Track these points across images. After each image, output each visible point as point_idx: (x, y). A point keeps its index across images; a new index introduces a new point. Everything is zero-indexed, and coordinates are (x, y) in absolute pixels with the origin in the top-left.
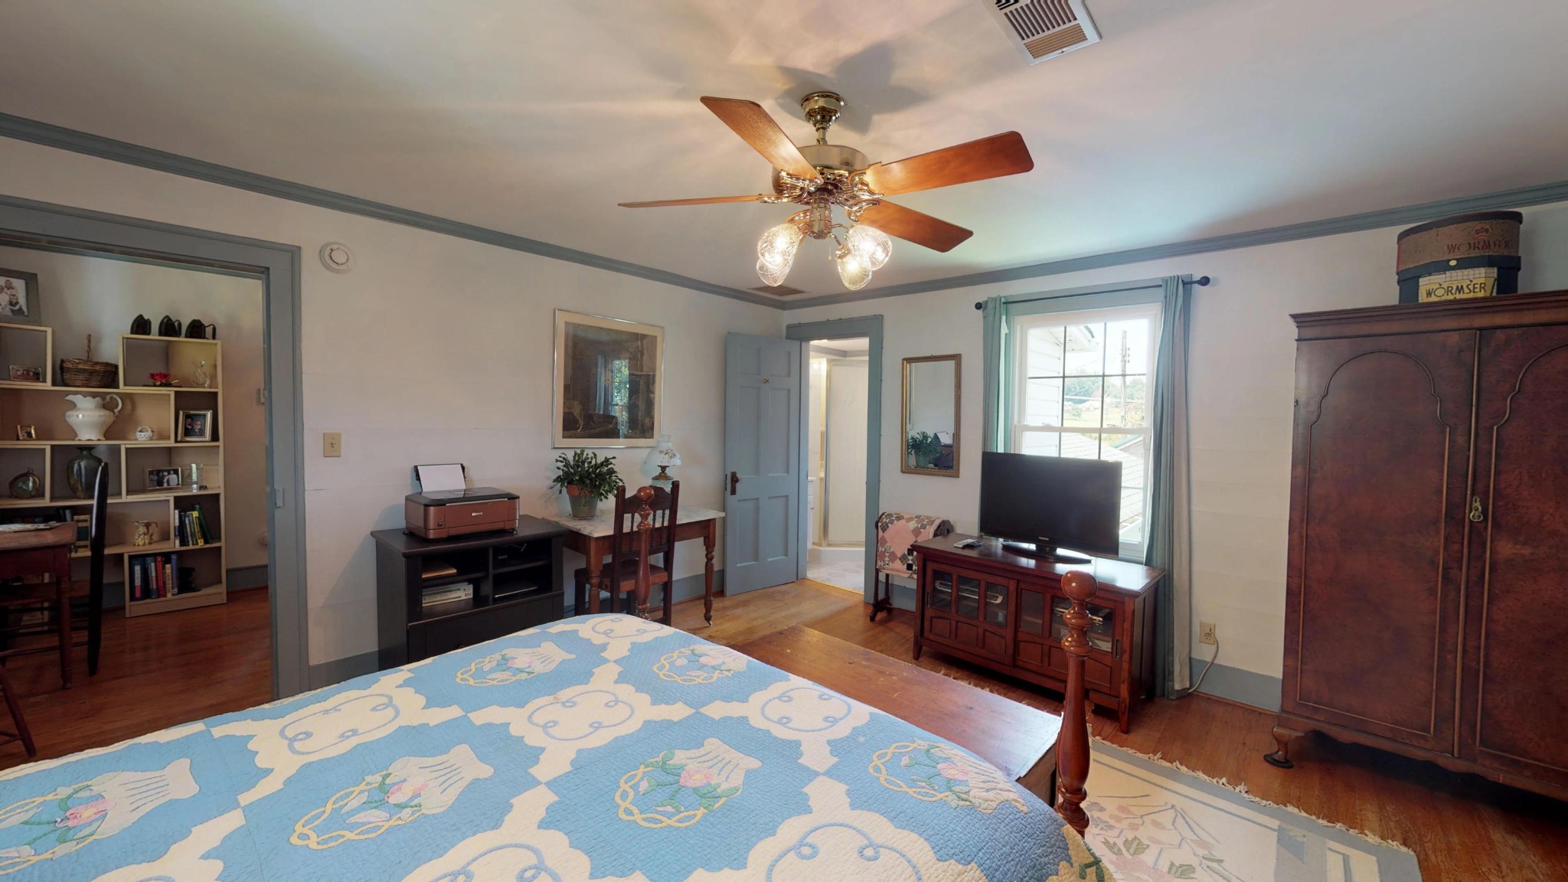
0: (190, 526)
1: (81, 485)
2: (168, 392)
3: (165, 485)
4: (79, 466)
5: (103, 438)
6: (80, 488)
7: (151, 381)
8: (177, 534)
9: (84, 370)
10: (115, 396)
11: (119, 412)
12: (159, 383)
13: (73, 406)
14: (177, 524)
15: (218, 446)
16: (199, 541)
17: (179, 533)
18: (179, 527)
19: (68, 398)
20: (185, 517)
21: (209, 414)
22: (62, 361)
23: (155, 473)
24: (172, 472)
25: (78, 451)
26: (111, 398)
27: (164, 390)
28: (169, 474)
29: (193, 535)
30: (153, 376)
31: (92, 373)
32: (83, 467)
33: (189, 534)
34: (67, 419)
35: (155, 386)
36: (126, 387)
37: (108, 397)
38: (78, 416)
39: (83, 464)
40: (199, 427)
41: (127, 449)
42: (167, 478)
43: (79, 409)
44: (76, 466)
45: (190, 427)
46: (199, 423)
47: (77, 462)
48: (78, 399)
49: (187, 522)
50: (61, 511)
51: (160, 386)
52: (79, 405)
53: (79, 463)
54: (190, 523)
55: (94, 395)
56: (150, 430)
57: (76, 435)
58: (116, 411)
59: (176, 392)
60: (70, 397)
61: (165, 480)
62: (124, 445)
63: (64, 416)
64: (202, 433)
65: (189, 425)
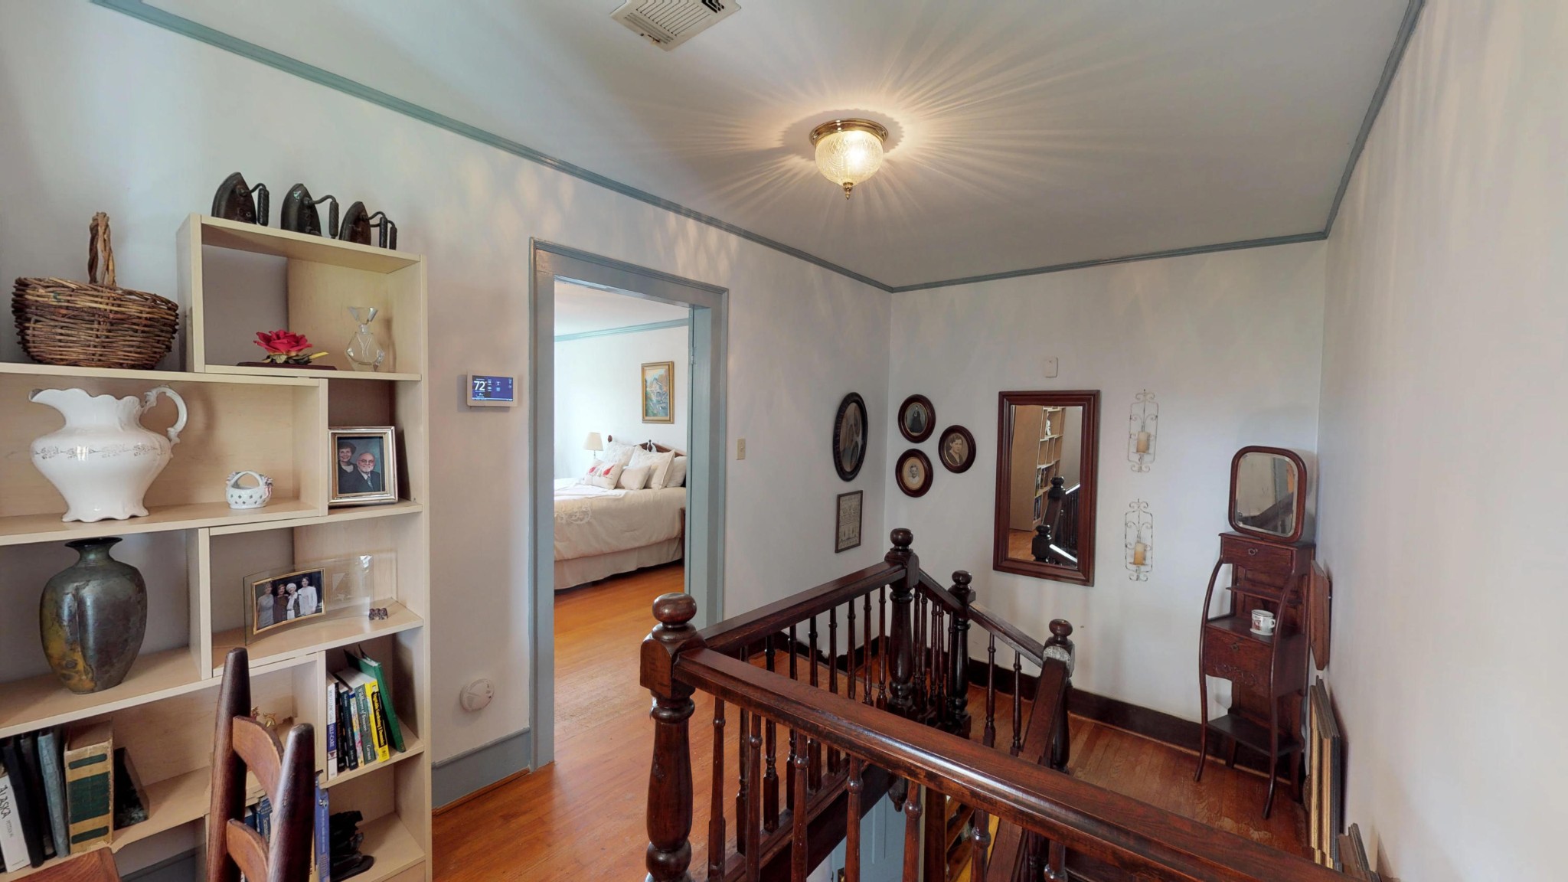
0: (360, 716)
1: (84, 656)
2: (314, 382)
3: (291, 614)
4: (80, 602)
5: (144, 512)
6: (81, 665)
7: (262, 353)
8: (332, 743)
9: (93, 312)
10: (170, 393)
11: (180, 435)
12: (282, 359)
13: (55, 421)
14: (333, 720)
15: (416, 514)
16: (378, 750)
17: (337, 743)
18: (336, 724)
19: (39, 398)
20: (349, 697)
21: (389, 434)
22: (22, 285)
23: (269, 589)
24: (305, 581)
25: (75, 553)
26: (162, 397)
27: (301, 377)
28: (299, 586)
29: (366, 736)
30: (267, 340)
31: (117, 322)
32: (89, 602)
33: (357, 738)
34: (38, 459)
35: (273, 364)
36: (211, 368)
37: (152, 395)
38: (73, 453)
39: (90, 594)
40: (370, 469)
41: (213, 540)
42: (295, 596)
43: (72, 433)
44: (68, 601)
45: (349, 469)
46: (369, 457)
47: (71, 588)
48: (73, 403)
49: (353, 709)
50: (25, 744)
51: (286, 364)
52: (73, 419)
53: (77, 589)
54: (359, 709)
55: (117, 390)
56: (262, 482)
57: (66, 508)
58: (173, 432)
59: (331, 380)
60: (46, 397)
61: (291, 604)
62: (205, 528)
63: (29, 451)
64: (378, 485)
65: (349, 463)
